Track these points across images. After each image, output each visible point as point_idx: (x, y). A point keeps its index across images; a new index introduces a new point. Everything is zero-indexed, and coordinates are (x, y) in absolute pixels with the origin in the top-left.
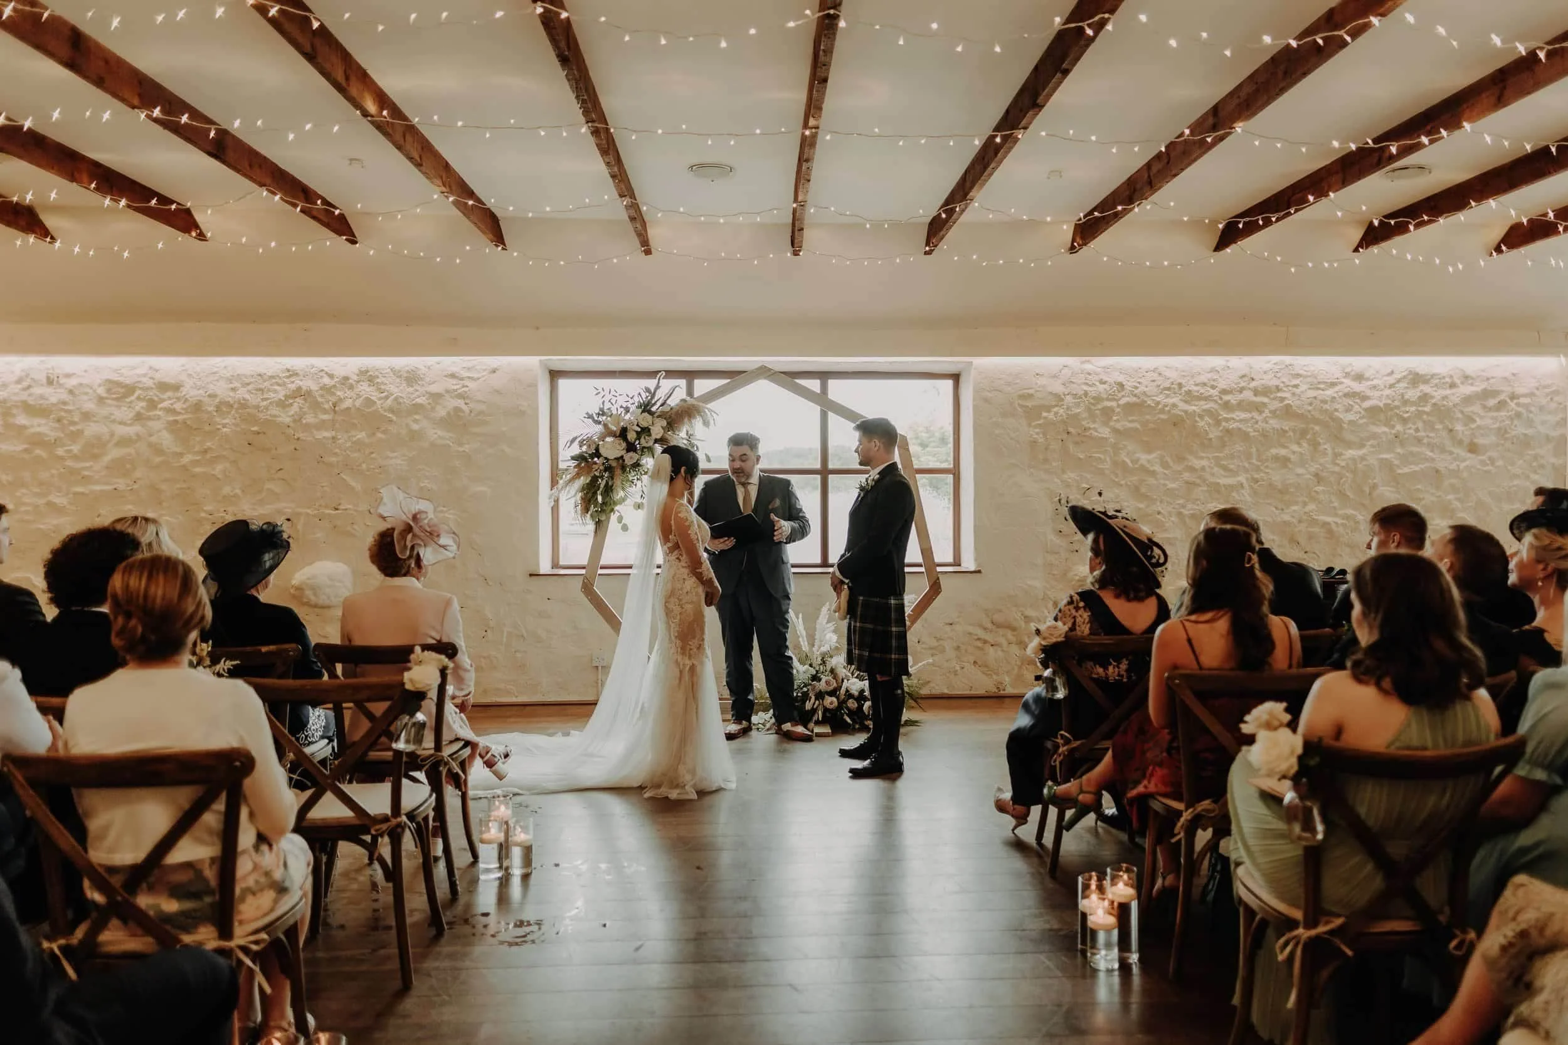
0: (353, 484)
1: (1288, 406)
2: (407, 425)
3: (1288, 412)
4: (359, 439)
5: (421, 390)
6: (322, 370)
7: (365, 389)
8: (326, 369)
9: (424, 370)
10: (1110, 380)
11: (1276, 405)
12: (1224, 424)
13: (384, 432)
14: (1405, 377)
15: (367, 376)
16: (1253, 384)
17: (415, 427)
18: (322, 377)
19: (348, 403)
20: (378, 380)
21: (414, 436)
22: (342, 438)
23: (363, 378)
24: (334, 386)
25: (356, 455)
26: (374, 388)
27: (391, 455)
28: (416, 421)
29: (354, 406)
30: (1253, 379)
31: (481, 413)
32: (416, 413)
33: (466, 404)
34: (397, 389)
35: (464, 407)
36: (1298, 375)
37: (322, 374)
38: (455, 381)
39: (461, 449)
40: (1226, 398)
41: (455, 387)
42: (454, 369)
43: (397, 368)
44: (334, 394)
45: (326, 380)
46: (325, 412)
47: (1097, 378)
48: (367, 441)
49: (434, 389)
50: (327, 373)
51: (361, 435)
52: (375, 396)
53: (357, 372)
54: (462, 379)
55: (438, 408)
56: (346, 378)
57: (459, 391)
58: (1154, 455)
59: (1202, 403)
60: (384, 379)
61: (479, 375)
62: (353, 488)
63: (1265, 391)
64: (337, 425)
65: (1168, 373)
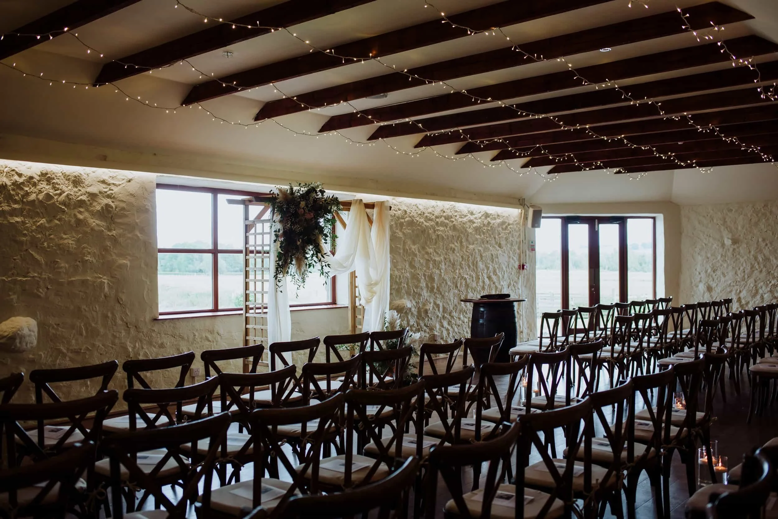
0: (37, 256)
1: (454, 225)
2: (75, 215)
3: (454, 228)
4: (41, 224)
5: (83, 190)
6: (13, 170)
7: (45, 187)
8: (16, 169)
9: (85, 176)
10: (402, 209)
11: (451, 224)
12: (437, 232)
13: (59, 220)
14: (484, 214)
15: (46, 177)
16: (445, 214)
17: (81, 217)
18: (13, 175)
19: (33, 197)
20: (54, 181)
21: (79, 222)
22: (29, 223)
23: (43, 178)
24: (22, 183)
25: (39, 236)
26: (51, 186)
27: (65, 236)
28: (80, 212)
29: (38, 199)
30: (444, 212)
31: (123, 209)
32: (80, 207)
33: (113, 202)
34: (68, 189)
35: (112, 204)
36: (456, 211)
37: (13, 173)
38: (104, 186)
39: (110, 234)
40: (437, 220)
41: (105, 190)
42: (105, 177)
43: (67, 173)
44: (23, 189)
45: (16, 177)
46: (16, 202)
47: (398, 207)
48: (47, 225)
49: (91, 190)
50: (17, 173)
51: (43, 221)
52: (52, 192)
53: (39, 173)
54: (109, 185)
55: (95, 204)
56: (31, 178)
57: (108, 193)
58: (416, 246)
59: (430, 222)
60: (58, 181)
61: (120, 183)
62: (37, 261)
63: (447, 218)
64: (25, 213)
65: (420, 207)
